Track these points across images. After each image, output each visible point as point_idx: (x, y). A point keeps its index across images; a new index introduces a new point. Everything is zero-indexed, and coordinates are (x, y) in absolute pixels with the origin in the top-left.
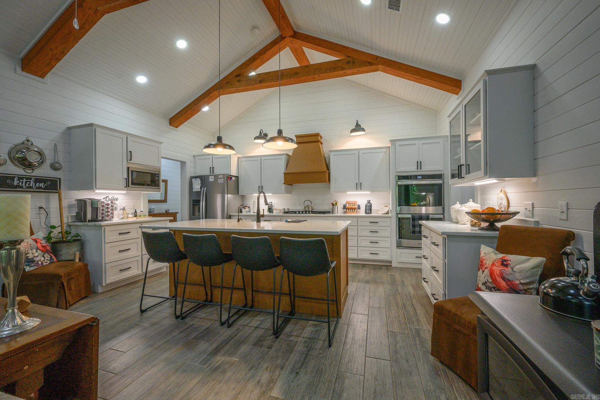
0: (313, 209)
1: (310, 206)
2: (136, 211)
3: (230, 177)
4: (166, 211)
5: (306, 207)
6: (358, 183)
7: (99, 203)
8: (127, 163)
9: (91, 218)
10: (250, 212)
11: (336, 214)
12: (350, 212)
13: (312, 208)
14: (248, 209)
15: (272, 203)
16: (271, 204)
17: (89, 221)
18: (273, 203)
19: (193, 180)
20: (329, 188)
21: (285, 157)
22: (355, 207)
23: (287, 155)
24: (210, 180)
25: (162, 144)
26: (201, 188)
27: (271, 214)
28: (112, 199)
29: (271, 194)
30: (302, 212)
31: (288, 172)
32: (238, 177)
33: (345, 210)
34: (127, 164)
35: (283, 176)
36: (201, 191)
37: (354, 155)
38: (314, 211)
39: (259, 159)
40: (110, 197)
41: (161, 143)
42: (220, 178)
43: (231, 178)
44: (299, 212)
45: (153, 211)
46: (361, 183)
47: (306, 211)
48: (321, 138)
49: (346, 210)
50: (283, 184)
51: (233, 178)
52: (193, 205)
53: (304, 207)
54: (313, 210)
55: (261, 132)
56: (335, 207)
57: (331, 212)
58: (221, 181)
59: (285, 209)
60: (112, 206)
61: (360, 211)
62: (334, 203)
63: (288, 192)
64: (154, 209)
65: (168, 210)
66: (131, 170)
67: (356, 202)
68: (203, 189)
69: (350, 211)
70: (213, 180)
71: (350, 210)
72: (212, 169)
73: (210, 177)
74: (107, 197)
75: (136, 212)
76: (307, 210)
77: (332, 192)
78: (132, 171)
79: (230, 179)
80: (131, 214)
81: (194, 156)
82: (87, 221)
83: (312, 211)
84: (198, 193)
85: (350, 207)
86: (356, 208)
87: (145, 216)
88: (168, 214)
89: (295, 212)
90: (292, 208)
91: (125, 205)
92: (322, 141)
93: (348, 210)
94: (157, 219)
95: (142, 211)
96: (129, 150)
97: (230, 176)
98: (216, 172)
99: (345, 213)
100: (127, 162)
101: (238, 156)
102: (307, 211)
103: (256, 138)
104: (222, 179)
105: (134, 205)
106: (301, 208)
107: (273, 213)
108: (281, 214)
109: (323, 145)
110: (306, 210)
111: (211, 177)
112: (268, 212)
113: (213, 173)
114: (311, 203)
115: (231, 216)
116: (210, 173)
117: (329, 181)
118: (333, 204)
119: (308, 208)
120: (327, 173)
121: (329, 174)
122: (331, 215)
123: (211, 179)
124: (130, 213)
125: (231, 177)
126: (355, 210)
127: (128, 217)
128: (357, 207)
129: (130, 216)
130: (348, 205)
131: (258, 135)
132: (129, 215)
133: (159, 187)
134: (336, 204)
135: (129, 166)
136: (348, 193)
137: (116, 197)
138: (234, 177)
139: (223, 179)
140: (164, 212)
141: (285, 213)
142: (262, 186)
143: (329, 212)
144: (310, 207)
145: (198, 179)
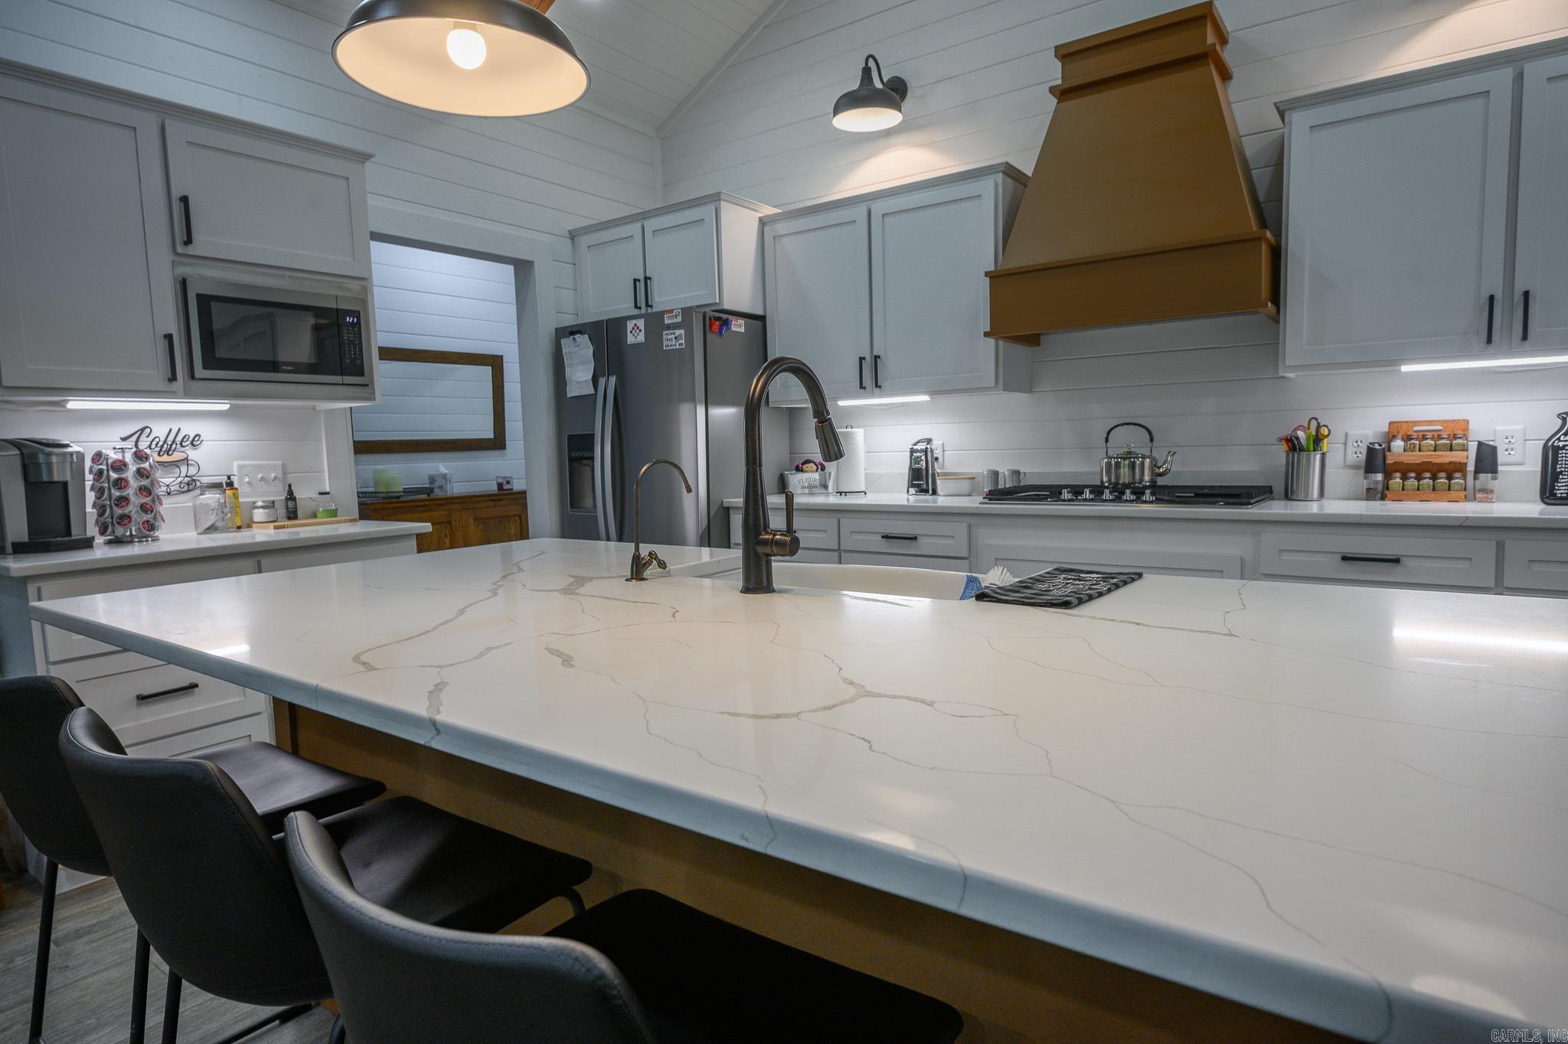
0: (1161, 475)
1: (1144, 457)
2: (290, 492)
3: (719, 319)
4: (500, 486)
5: (1118, 465)
6: (1498, 296)
7: (54, 459)
8: (178, 259)
9: (30, 534)
10: (825, 487)
11: (1314, 508)
12: (1418, 494)
13: (1154, 465)
14: (816, 476)
15: (929, 441)
16: (926, 451)
17: (20, 549)
18: (936, 444)
19: (567, 344)
20: (1272, 345)
21: (996, 185)
22: (1456, 456)
23: (1010, 172)
24: (631, 339)
25: (367, 164)
26: (595, 380)
27: (925, 501)
28: (171, 438)
29: (926, 398)
30: (1098, 491)
31: (1013, 264)
32: (762, 319)
33: (1379, 477)
34: (174, 264)
35: (981, 291)
36: (595, 395)
37: (1480, 102)
38: (1166, 487)
39: (860, 212)
40: (160, 430)
41: (364, 157)
42: (669, 327)
43: (726, 323)
44: (1077, 491)
45: (441, 487)
46: (1526, 294)
47: (1117, 483)
48: (1223, 40)
49: (1388, 476)
50: (986, 334)
51: (738, 326)
52: (571, 460)
53: (1109, 465)
54: (1161, 481)
55: (867, 71)
56: (1304, 461)
57: (1278, 487)
58: (672, 340)
59: (996, 474)
60: (141, 473)
61: (1495, 485)
62: (1300, 434)
63: (1011, 380)
64: (444, 476)
65: (508, 483)
66: (199, 296)
67: (1467, 429)
68: (602, 381)
69: (1412, 482)
70: (641, 338)
71: (1419, 478)
72: (642, 286)
73: (630, 325)
74: (142, 430)
75: (291, 496)
76: (1125, 475)
77: (1293, 368)
78: (204, 301)
79: (720, 330)
80: (262, 507)
81: (573, 236)
82: (9, 548)
83: (1154, 487)
84: (587, 401)
85: (1414, 458)
86: (1461, 468)
87: (334, 513)
88: (500, 500)
89: (1053, 492)
90: (1037, 469)
91: (241, 467)
92: (1228, 55)
93: (1396, 481)
94: (388, 531)
95: (328, 493)
96: (176, 194)
97: (717, 315)
98: (663, 299)
99: (1381, 493)
100: (175, 253)
101: (761, 215)
102: (1127, 486)
103: (850, 101)
104: (678, 332)
105: (284, 466)
106: (1088, 468)
107: (934, 492)
108: (974, 502)
109: (1233, 84)
110: (1118, 477)
111: (634, 321)
112: (912, 491)
113: (647, 305)
114: (1152, 440)
115: (728, 509)
116: (636, 307)
117: (1276, 295)
118: (1293, 445)
119: (1132, 466)
120: (1264, 247)
121: (1277, 254)
122: (1277, 508)
123: (636, 335)
124: (260, 504)
125: (724, 316)
126: (1457, 481)
127: (249, 524)
128: (1471, 458)
129: (259, 515)
130: (1398, 444)
131: (855, 85)
132: (256, 511)
133: (362, 374)
134: (1318, 440)
135: (183, 270)
136: (1405, 368)
137: (189, 429)
138: (741, 322)
139: (682, 332)
140: (493, 488)
141: (997, 494)
142: (877, 358)
143: (1264, 493)
144: (1142, 464)
145: (583, 340)
